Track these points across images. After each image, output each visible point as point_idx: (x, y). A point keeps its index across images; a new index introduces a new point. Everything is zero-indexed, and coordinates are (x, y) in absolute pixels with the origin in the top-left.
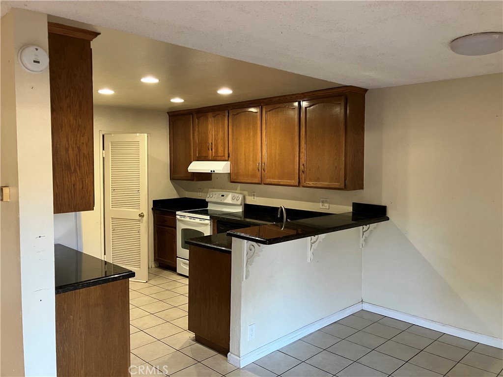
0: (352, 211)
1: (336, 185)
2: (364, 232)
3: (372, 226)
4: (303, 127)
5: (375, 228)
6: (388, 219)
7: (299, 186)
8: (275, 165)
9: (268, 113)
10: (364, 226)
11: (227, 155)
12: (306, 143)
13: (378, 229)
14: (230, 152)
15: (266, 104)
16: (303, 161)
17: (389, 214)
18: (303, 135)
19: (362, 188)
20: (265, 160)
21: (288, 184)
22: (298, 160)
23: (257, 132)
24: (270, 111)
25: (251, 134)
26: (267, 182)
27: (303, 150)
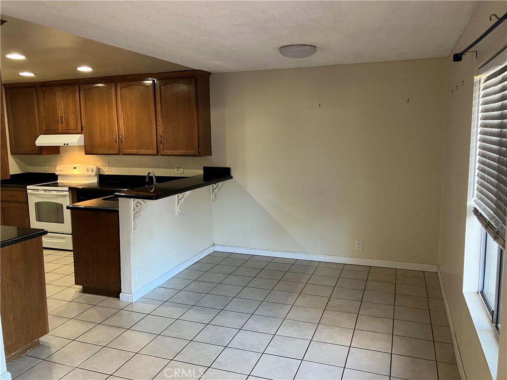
0: (203, 173)
1: (191, 152)
2: (213, 189)
3: (220, 184)
4: (158, 103)
5: (222, 185)
6: (232, 177)
7: (157, 155)
8: (133, 136)
9: (123, 89)
10: (214, 185)
11: (79, 128)
12: (162, 118)
13: (223, 186)
14: (83, 125)
15: (120, 81)
16: (160, 132)
17: (233, 173)
18: (158, 110)
19: (211, 155)
20: (123, 132)
21: (147, 153)
22: (155, 132)
23: (112, 107)
24: (124, 87)
25: (106, 108)
26: (125, 152)
27: (159, 123)
